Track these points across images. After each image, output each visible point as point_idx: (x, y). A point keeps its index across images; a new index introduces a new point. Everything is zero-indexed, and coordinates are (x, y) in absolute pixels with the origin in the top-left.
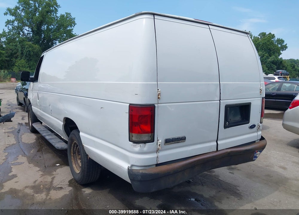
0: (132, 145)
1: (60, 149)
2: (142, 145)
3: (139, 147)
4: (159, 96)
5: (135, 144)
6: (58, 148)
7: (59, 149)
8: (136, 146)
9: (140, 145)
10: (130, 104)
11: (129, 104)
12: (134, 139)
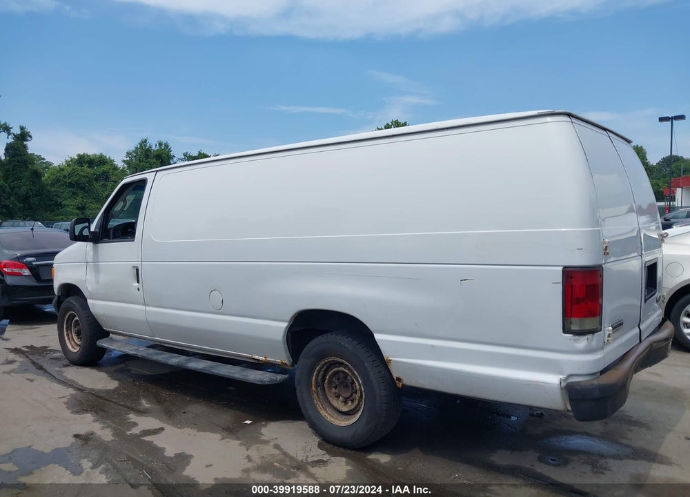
0: (570, 340)
1: (269, 383)
2: (589, 336)
3: (586, 341)
4: (608, 251)
5: (577, 337)
6: (262, 381)
7: (267, 383)
8: (577, 340)
9: (586, 337)
10: (565, 268)
11: (562, 268)
12: (574, 327)
